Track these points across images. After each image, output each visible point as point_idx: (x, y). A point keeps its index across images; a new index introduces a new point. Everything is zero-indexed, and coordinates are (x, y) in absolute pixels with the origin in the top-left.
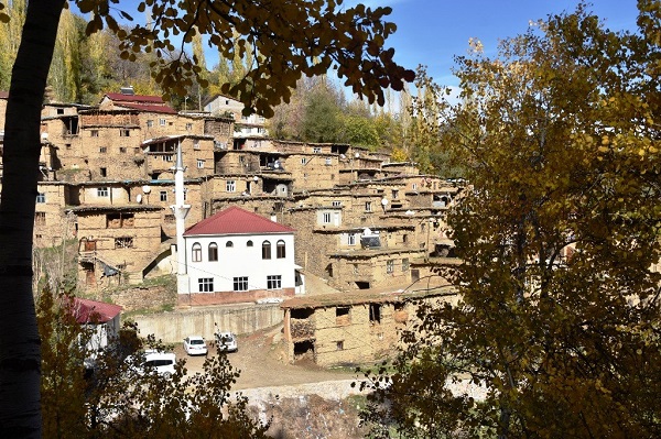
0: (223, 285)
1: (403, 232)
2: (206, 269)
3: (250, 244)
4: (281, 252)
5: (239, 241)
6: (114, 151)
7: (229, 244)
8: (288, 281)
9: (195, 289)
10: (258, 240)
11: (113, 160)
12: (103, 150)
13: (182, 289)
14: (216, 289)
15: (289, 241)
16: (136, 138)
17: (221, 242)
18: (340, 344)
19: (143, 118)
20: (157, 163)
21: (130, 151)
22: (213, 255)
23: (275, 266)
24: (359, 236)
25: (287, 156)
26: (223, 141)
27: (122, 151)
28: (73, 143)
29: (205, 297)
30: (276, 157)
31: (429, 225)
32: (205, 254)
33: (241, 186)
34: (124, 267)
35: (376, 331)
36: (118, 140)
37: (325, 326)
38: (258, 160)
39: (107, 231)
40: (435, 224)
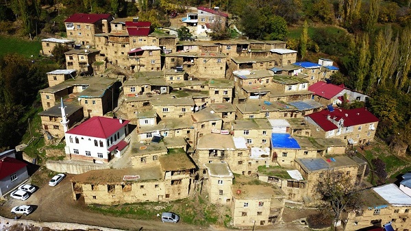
0: (82, 153)
1: (188, 130)
2: (76, 146)
3: (89, 139)
4: (102, 145)
5: (86, 138)
7: (82, 138)
8: (106, 157)
9: (72, 152)
10: (93, 139)
11: (119, 58)
13: (67, 152)
14: (80, 154)
15: (104, 141)
16: (130, 48)
17: (79, 137)
18: (95, 197)
20: (133, 62)
22: (77, 141)
23: (99, 149)
24: (153, 134)
25: (197, 58)
26: (170, 48)
27: (123, 53)
28: (108, 47)
29: (76, 156)
30: (193, 58)
31: (208, 125)
32: (74, 140)
33: (138, 89)
34: (57, 135)
35: (111, 194)
36: (121, 49)
37: (87, 190)
38: (182, 59)
39: (51, 123)
40: (214, 124)
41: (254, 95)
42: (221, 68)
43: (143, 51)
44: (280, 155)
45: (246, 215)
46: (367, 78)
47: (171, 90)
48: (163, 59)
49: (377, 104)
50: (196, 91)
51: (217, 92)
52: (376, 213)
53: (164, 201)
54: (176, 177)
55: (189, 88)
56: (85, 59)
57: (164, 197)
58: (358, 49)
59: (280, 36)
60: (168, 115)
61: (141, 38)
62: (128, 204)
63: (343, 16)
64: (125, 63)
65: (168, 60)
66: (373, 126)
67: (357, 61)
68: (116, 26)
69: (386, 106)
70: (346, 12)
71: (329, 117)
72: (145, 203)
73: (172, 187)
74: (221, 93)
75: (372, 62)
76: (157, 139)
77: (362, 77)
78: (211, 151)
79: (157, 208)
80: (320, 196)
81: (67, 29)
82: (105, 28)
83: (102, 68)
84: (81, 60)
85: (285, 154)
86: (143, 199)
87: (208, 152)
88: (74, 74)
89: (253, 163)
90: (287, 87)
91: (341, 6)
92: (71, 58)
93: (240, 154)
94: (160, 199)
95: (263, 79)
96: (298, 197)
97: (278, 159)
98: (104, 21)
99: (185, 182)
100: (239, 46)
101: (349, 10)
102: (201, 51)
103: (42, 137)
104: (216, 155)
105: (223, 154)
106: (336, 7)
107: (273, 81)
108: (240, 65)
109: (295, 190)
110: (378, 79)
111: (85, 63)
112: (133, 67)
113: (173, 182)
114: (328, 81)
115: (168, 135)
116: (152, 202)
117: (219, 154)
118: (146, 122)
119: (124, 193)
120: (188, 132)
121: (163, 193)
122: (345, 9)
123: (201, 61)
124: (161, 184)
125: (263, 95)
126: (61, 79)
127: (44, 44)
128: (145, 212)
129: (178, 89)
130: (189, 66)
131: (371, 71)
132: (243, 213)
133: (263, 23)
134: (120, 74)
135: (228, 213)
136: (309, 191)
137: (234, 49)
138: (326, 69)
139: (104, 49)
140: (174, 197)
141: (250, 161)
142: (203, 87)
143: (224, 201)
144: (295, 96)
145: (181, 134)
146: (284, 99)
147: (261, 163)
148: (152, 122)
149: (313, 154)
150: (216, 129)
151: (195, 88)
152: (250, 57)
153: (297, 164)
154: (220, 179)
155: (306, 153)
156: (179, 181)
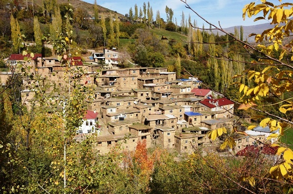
1: (136, 113)
10: (85, 121)
11: (62, 81)
12: (59, 78)
15: (93, 121)
18: (99, 151)
24: (118, 117)
25: (118, 78)
28: (51, 75)
30: (115, 78)
31: (147, 110)
38: (108, 79)
40: (150, 109)
41: (164, 95)
42: (135, 83)
44: (193, 120)
45: (187, 148)
46: (220, 84)
48: (95, 80)
49: (231, 96)
50: (125, 96)
51: (142, 95)
52: (247, 141)
54: (144, 134)
55: (121, 94)
58: (212, 67)
59: (162, 64)
60: (120, 108)
63: (192, 53)
66: (232, 106)
67: (213, 75)
69: (235, 95)
70: (194, 51)
71: (210, 102)
73: (142, 141)
74: (145, 95)
75: (221, 76)
76: (122, 119)
77: (217, 84)
78: (157, 121)
82: (40, 64)
85: (195, 119)
87: (155, 122)
89: (179, 126)
90: (181, 90)
91: (189, 47)
92: (29, 83)
93: (172, 122)
95: (166, 87)
97: (192, 123)
98: (39, 59)
99: (148, 137)
100: (141, 70)
101: (195, 49)
102: (118, 74)
104: (159, 123)
105: (163, 123)
106: (186, 47)
107: (171, 88)
108: (146, 81)
109: (205, 135)
110: (226, 85)
113: (143, 137)
114: (200, 88)
115: (126, 117)
118: (111, 111)
120: (137, 115)
122: (192, 48)
123: (122, 79)
124: (136, 140)
125: (169, 95)
129: (115, 96)
131: (221, 80)
132: (185, 147)
133: (149, 57)
135: (175, 151)
137: (138, 72)
138: (195, 83)
139: (48, 76)
141: (178, 126)
142: (130, 93)
143: (171, 146)
144: (186, 95)
145: (133, 116)
146: (181, 97)
147: (184, 127)
148: (114, 110)
149: (209, 117)
150: (152, 112)
151: (125, 94)
152: (150, 78)
153: (203, 124)
154: (169, 132)
155: (206, 117)
156: (145, 137)
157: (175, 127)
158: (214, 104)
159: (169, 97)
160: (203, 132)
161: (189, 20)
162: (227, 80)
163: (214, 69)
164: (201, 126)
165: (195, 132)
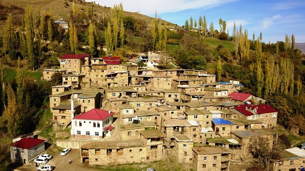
0: (83, 133)
1: (155, 116)
2: (79, 128)
3: (90, 122)
4: (99, 126)
5: (87, 121)
6: (100, 76)
7: (85, 122)
8: (101, 134)
9: (76, 133)
10: (92, 122)
11: (99, 79)
12: (97, 76)
13: (72, 133)
14: (81, 134)
15: (101, 122)
16: (106, 73)
17: (82, 121)
18: (97, 159)
19: (108, 66)
20: (109, 81)
21: (104, 76)
22: (81, 124)
23: (97, 129)
24: (133, 119)
25: (153, 78)
26: (134, 72)
27: (102, 76)
28: (91, 73)
29: (78, 136)
30: (149, 78)
31: (169, 113)
32: (78, 124)
33: (118, 94)
34: (63, 124)
35: (109, 157)
36: (101, 73)
37: (91, 153)
38: (142, 79)
39: (60, 114)
40: (172, 113)
41: (195, 97)
42: (169, 84)
43: (117, 74)
44: (221, 129)
45: (205, 167)
46: (264, 89)
47: (139, 96)
48: (130, 79)
49: (274, 102)
50: (155, 96)
51: (170, 96)
52: (292, 163)
53: (145, 162)
54: (154, 143)
55: (150, 94)
56: (77, 79)
57: (146, 159)
58: (255, 70)
59: (203, 67)
60: (140, 109)
61: (114, 66)
62: (120, 165)
63: (239, 58)
64: (103, 83)
65: (133, 79)
66: (275, 115)
67: (256, 78)
68: (95, 61)
69: (280, 102)
70: (240, 56)
71: (247, 108)
72: (132, 164)
73: (151, 151)
74: (173, 96)
75: (265, 80)
76: (136, 122)
77: (260, 89)
78: (175, 128)
79: (141, 166)
80: (251, 155)
81: (61, 63)
82: (87, 63)
83: (88, 86)
84: (73, 80)
85: (224, 129)
86: (131, 161)
87: (173, 128)
88: (70, 87)
89: (203, 136)
90: (215, 93)
91: (236, 52)
92: (67, 79)
93: (194, 130)
94: (143, 160)
95: (198, 89)
96: (237, 157)
97: (220, 133)
98: (87, 59)
99: (160, 147)
100: (178, 71)
101: (242, 54)
102: (154, 74)
103: (51, 126)
104: (178, 130)
105: (182, 130)
106: (234, 54)
107: (205, 90)
108: (181, 82)
109: (235, 151)
110: (270, 90)
111: (76, 82)
112: (109, 84)
113: (152, 147)
114: (240, 91)
115: (142, 120)
116: (137, 163)
117: (180, 129)
118: (127, 111)
119: (118, 156)
120: (156, 118)
121: (145, 156)
122: (239, 53)
123: (155, 79)
124: (144, 149)
125: (201, 98)
126: (61, 90)
127: (45, 73)
128: (133, 169)
129: (143, 95)
130: (147, 83)
131: (265, 85)
132: (203, 165)
133: (191, 59)
134: (101, 88)
135: (192, 168)
136: (244, 152)
137: (175, 73)
138: (236, 86)
139: (88, 74)
140: (152, 159)
141: (201, 135)
142: (159, 94)
143: (188, 160)
144: (221, 99)
145: (151, 119)
146: (214, 100)
147: (209, 136)
148: (131, 112)
149: (242, 128)
150: (175, 116)
151: (154, 94)
152: (186, 79)
153: (233, 135)
154: (185, 144)
155: (238, 127)
156: (156, 146)
157: (198, 136)
158: (251, 111)
159: (201, 100)
160: (231, 146)
161: (241, 30)
162: (272, 85)
163: (256, 73)
164: (231, 138)
165: (221, 145)
